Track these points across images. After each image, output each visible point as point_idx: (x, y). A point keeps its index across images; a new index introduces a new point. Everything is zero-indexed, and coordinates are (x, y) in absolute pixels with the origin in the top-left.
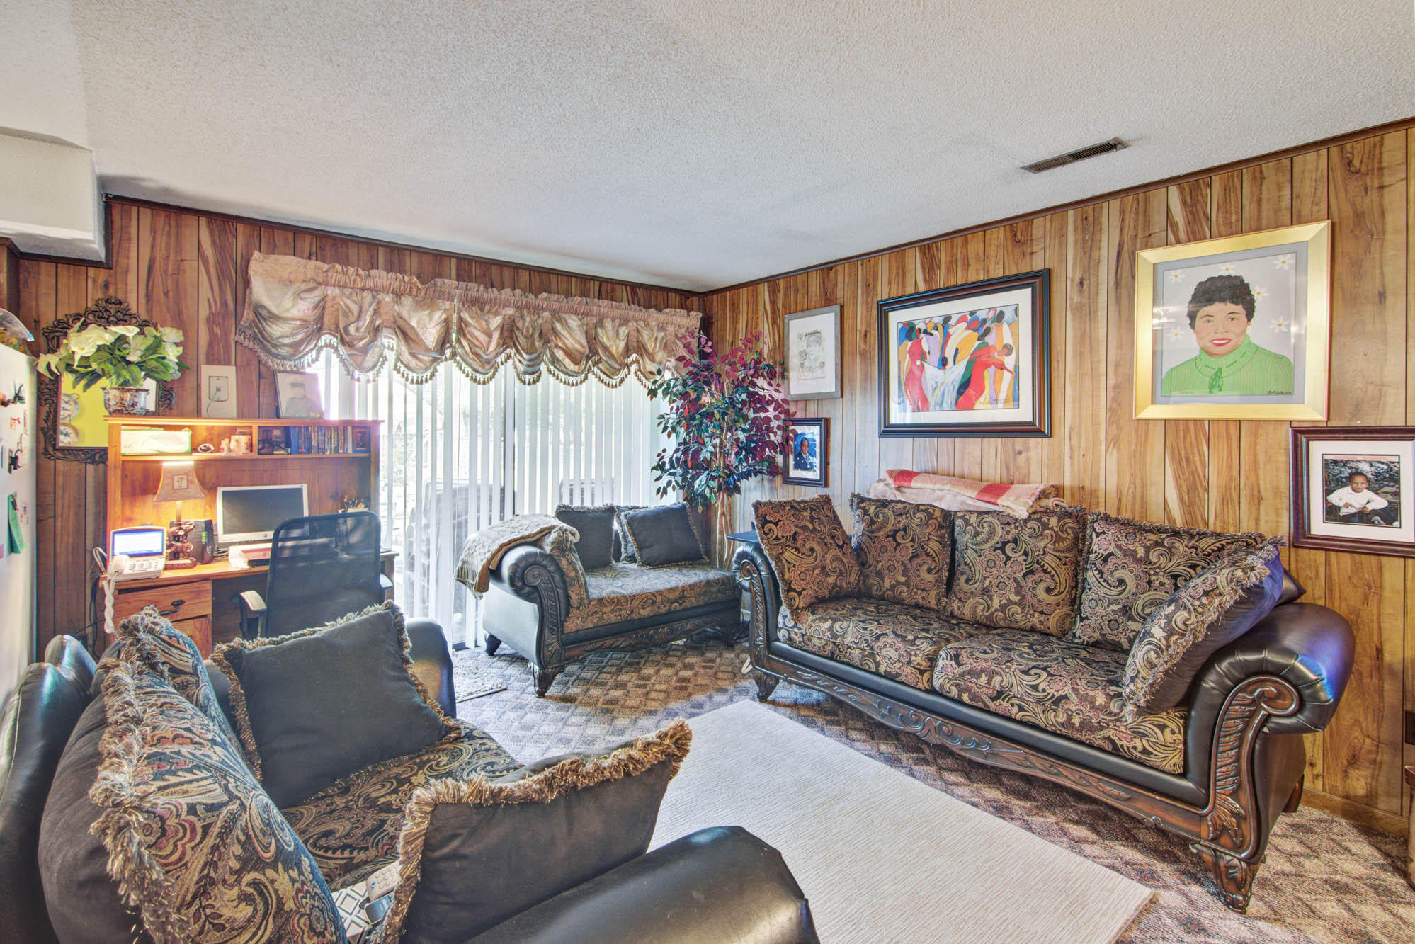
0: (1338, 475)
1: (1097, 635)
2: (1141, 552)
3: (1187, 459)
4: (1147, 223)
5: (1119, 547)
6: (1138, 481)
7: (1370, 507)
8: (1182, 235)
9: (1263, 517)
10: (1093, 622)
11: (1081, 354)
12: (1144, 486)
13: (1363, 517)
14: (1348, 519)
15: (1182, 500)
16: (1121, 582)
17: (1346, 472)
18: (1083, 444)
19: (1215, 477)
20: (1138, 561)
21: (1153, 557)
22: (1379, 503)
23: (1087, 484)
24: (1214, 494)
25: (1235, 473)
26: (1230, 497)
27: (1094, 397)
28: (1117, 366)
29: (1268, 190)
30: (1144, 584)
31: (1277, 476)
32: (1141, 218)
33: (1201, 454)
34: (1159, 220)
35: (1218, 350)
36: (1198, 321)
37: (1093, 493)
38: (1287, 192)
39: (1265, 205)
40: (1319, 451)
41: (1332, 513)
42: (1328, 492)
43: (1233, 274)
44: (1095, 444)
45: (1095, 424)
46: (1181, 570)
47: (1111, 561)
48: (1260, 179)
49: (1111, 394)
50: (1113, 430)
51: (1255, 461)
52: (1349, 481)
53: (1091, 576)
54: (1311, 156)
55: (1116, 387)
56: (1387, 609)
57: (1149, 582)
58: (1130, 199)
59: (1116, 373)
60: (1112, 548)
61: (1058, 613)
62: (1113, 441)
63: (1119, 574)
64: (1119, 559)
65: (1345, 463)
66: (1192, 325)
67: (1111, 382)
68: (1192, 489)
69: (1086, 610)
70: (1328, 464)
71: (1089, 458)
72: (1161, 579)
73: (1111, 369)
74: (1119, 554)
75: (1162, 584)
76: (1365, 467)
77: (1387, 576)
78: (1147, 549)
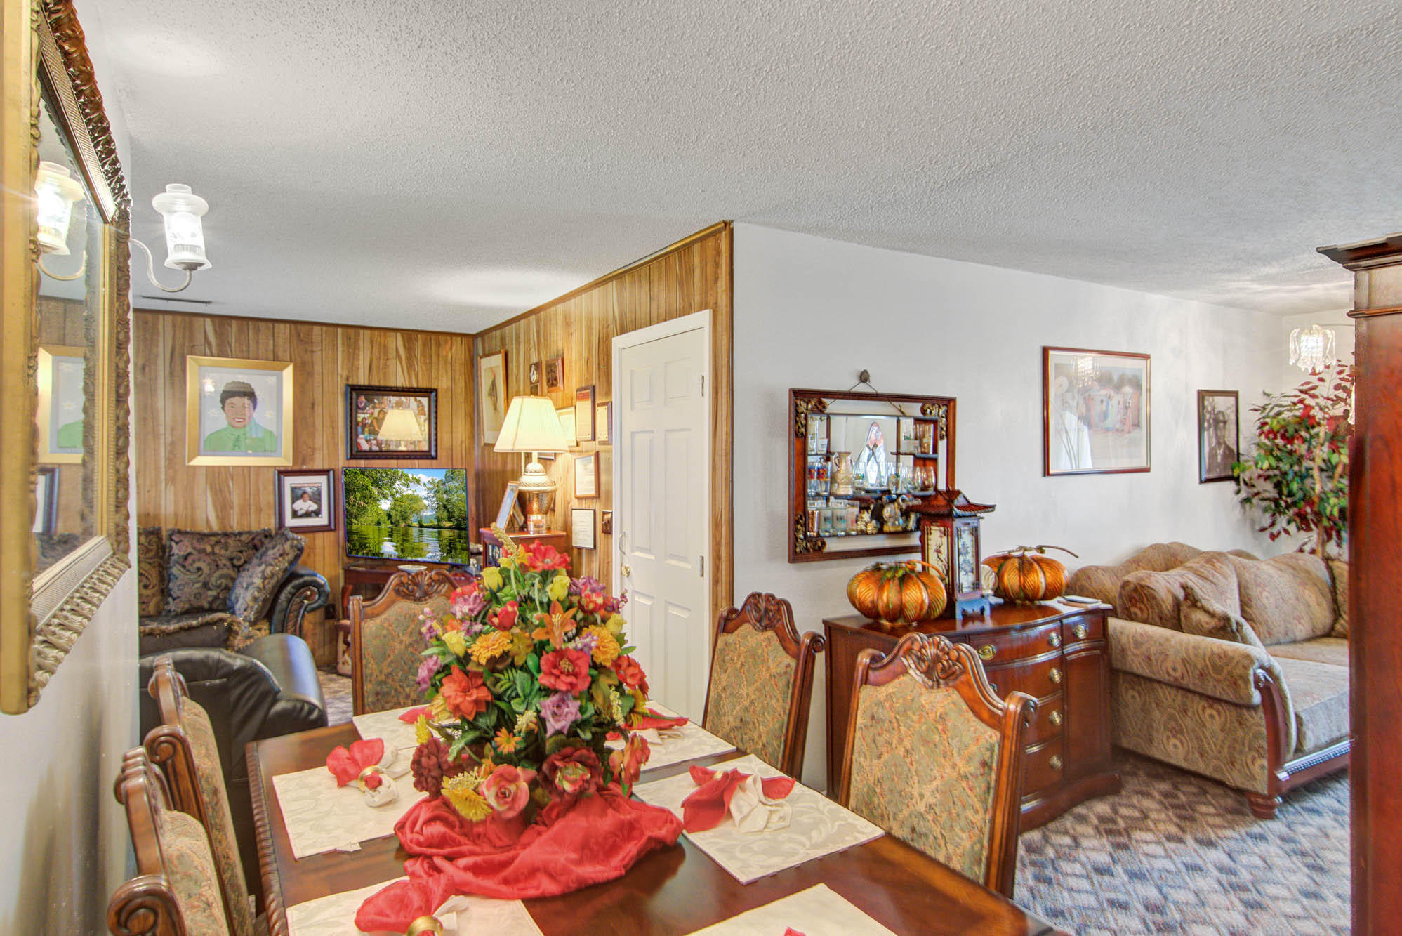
0: (297, 495)
1: (187, 606)
2: (209, 549)
3: (221, 490)
4: (192, 338)
5: (194, 548)
6: (189, 506)
7: (311, 509)
8: (215, 351)
9: (262, 520)
10: (183, 599)
11: (145, 419)
12: (193, 508)
13: (307, 514)
14: (302, 516)
15: (217, 517)
16: (199, 569)
17: (300, 492)
18: (148, 482)
19: (236, 499)
20: (208, 554)
21: (217, 550)
22: (314, 507)
23: (152, 511)
24: (236, 509)
25: (247, 497)
26: (244, 512)
27: (156, 450)
28: (173, 429)
29: (262, 339)
30: (214, 567)
31: (268, 498)
32: (187, 334)
33: (229, 486)
34: (199, 338)
35: (238, 424)
36: (227, 407)
37: (157, 517)
38: (271, 342)
39: (261, 346)
40: (290, 481)
41: (295, 514)
42: (293, 502)
43: (246, 381)
44: (157, 482)
45: (157, 468)
46: (235, 554)
47: (190, 559)
48: (258, 331)
49: (169, 448)
50: (171, 472)
51: (258, 490)
52: (301, 497)
53: (176, 570)
54: (282, 326)
55: (172, 444)
56: (317, 559)
57: (217, 566)
58: (179, 318)
59: (172, 435)
60: (190, 550)
61: (154, 601)
62: (171, 480)
63: (197, 565)
64: (196, 555)
65: (300, 488)
66: (223, 408)
67: (169, 440)
68: (223, 507)
69: (175, 592)
70: (293, 489)
71: (153, 493)
72: (224, 562)
73: (168, 432)
74: (194, 552)
75: (225, 565)
76: (308, 490)
77: (317, 542)
78: (213, 547)
